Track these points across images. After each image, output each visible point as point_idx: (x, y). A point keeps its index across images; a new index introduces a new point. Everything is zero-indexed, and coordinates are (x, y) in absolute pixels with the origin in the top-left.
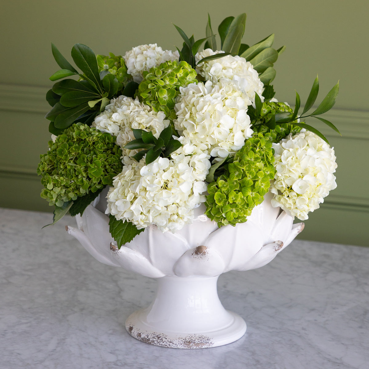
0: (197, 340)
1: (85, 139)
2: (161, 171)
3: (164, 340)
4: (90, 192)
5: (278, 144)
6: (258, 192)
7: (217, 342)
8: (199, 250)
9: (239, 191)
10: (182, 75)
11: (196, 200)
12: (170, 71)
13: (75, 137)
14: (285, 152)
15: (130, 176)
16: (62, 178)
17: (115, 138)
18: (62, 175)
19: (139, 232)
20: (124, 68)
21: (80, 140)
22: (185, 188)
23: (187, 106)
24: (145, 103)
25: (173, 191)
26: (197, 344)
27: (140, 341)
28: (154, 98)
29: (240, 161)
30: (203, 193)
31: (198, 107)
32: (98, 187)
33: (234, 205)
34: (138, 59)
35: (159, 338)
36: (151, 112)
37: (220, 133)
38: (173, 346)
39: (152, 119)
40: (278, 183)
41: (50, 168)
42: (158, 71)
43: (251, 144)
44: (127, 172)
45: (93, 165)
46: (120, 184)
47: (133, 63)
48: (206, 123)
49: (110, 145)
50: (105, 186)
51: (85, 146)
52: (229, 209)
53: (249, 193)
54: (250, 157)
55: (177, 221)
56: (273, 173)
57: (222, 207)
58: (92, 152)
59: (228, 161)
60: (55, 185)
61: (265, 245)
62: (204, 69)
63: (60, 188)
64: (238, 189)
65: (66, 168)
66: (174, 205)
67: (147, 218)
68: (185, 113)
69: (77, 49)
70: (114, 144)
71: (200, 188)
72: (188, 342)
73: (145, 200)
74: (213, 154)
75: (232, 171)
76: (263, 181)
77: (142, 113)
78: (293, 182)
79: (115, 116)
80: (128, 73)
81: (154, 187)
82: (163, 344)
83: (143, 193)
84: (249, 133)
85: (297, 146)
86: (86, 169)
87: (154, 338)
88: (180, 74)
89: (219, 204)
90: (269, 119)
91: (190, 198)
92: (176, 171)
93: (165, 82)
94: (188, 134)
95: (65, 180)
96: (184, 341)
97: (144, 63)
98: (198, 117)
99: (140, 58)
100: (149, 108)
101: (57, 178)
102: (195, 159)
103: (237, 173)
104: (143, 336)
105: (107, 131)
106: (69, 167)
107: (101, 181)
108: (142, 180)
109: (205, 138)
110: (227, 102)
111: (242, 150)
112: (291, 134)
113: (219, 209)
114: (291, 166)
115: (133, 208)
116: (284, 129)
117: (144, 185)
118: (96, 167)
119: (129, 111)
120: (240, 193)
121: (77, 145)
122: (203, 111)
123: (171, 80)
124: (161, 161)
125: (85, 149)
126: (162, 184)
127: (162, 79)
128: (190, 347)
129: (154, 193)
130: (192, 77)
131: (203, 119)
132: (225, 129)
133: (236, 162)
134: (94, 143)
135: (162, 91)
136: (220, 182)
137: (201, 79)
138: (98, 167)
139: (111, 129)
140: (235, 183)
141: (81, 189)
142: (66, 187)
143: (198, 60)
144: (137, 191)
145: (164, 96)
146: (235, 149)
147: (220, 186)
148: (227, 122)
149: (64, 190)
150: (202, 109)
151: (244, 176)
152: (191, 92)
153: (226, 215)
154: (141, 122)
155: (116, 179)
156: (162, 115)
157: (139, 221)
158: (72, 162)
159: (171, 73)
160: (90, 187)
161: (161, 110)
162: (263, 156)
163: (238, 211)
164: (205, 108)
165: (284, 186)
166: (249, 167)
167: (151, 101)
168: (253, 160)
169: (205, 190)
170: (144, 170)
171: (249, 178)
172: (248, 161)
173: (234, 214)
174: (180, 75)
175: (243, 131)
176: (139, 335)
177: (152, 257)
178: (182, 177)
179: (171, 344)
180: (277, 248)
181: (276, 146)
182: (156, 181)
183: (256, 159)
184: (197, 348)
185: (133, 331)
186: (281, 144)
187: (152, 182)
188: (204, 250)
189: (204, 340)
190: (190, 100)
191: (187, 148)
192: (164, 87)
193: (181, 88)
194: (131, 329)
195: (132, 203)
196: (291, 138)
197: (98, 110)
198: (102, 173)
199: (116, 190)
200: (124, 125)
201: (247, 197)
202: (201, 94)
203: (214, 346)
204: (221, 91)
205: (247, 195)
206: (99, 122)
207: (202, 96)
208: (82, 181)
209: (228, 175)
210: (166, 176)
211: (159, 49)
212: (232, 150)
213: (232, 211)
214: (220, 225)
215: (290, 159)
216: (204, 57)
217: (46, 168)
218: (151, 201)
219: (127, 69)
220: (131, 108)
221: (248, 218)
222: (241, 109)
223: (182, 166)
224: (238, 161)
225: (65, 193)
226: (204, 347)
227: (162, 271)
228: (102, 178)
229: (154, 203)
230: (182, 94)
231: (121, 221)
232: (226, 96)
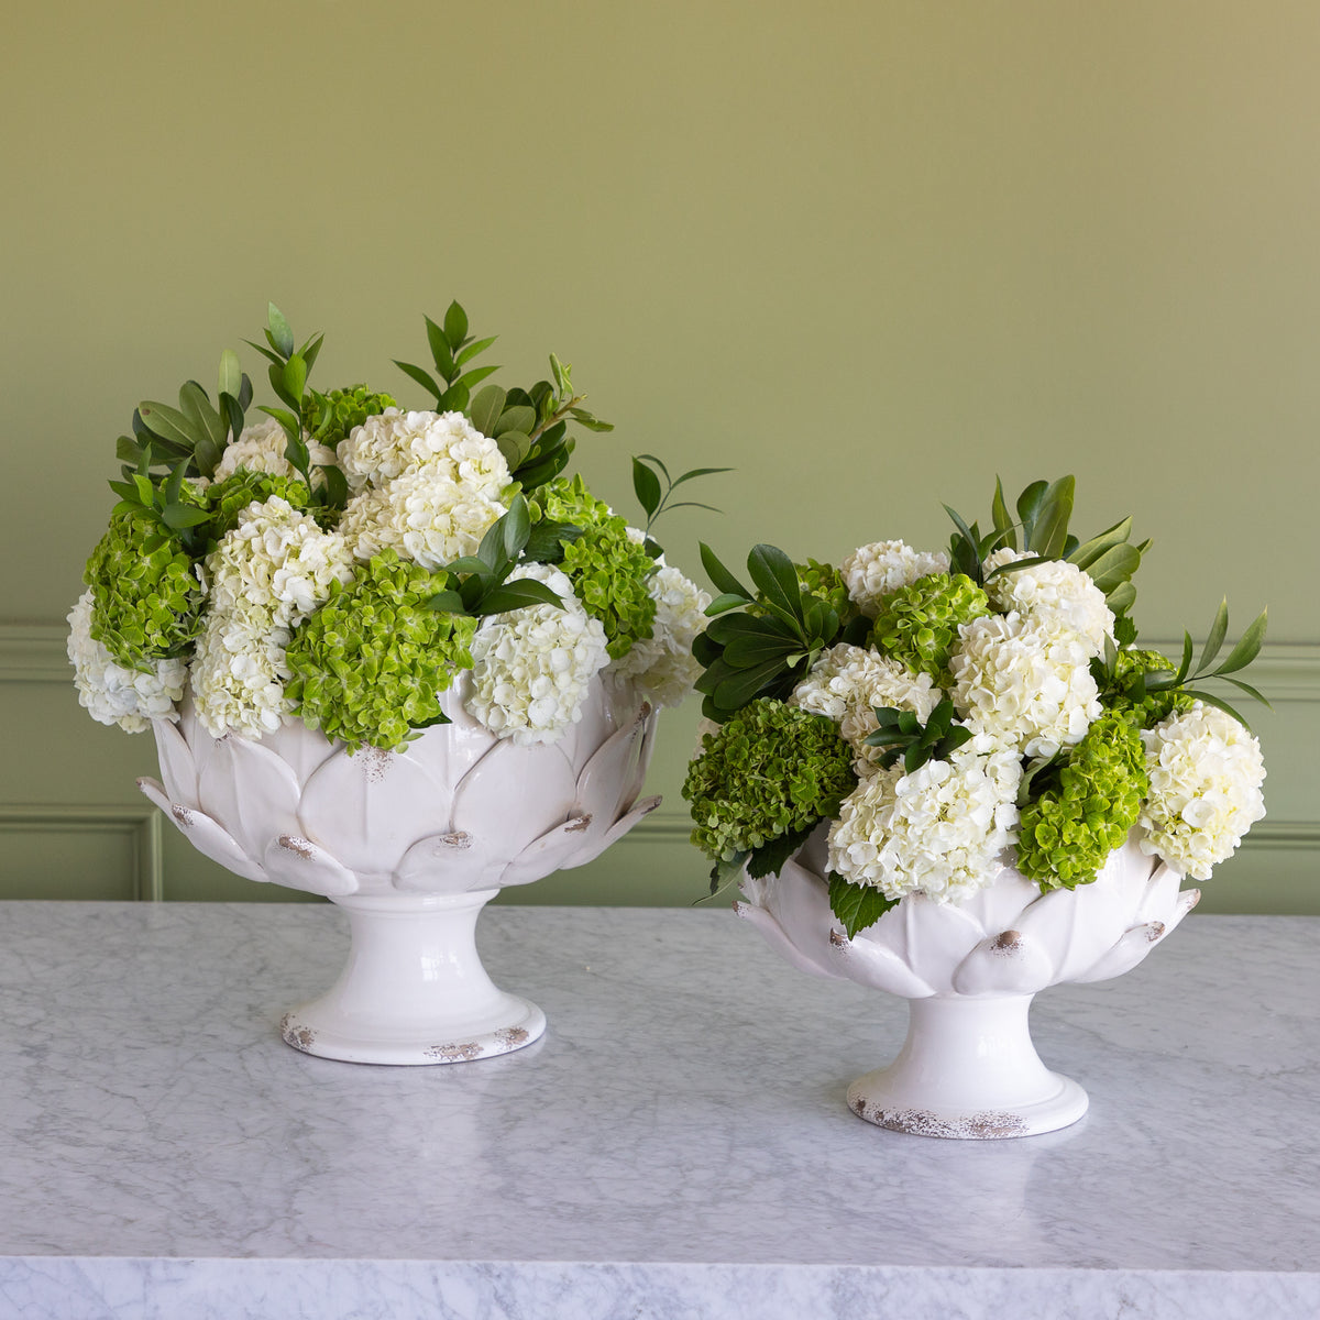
0: (996, 1122)
1: (781, 729)
2: (935, 787)
3: (931, 1122)
4: (792, 830)
5: (1153, 731)
6: (1118, 823)
7: (1035, 1127)
8: (1005, 940)
9: (1081, 821)
10: (960, 601)
11: (1001, 839)
12: (937, 593)
13: (760, 724)
14: (1167, 746)
15: (874, 797)
16: (736, 805)
17: (838, 725)
18: (737, 799)
19: (889, 905)
20: (841, 589)
21: (770, 731)
22: (980, 818)
23: (974, 660)
24: (892, 657)
25: (957, 824)
26: (997, 1130)
27: (883, 1127)
28: (909, 647)
29: (1082, 763)
30: (1013, 827)
31: (998, 663)
32: (809, 820)
33: (1073, 847)
34: (870, 572)
35: (920, 1119)
36: (905, 675)
37: (1041, 711)
38: (950, 1134)
39: (909, 688)
40: (1155, 807)
41: (709, 787)
42: (915, 596)
43: (1101, 732)
44: (869, 790)
45: (800, 777)
46: (854, 812)
47: (861, 579)
48: (1014, 691)
49: (830, 739)
50: (820, 819)
51: (781, 743)
52: (1064, 855)
53: (1101, 825)
54: (1102, 755)
55: (964, 882)
56: (1145, 785)
57: (1050, 853)
58: (796, 754)
59: (1058, 765)
60: (721, 819)
61: (1128, 931)
62: (1000, 588)
63: (731, 825)
64: (1079, 817)
65: (744, 784)
66: (960, 851)
67: (909, 878)
68: (971, 675)
69: (759, 555)
70: (837, 737)
71: (1007, 816)
72: (979, 1127)
73: (905, 843)
74: (1028, 752)
75: (1067, 783)
76: (1127, 801)
77: (889, 676)
78: (1183, 804)
79: (837, 684)
80: (850, 599)
81: (923, 815)
82: (930, 1130)
83: (901, 829)
84: (1096, 709)
85: (1186, 735)
86: (786, 787)
87: (910, 1119)
88: (957, 599)
89: (1045, 847)
90: (1130, 686)
91: (991, 835)
92: (962, 786)
93: (928, 615)
94: (980, 714)
95: (741, 809)
96: (971, 1124)
97: (883, 579)
98: (998, 682)
99: (872, 568)
100: (900, 667)
101: (726, 804)
102: (996, 761)
103: (1078, 786)
104: (887, 1117)
105: (823, 713)
106: (751, 784)
107: (814, 808)
108: (899, 803)
109: (1013, 722)
110: (1052, 652)
111: (1085, 741)
112: (1174, 712)
113: (1043, 856)
114: (1179, 773)
115: (881, 858)
116: (1160, 703)
117: (903, 813)
118: (805, 781)
119: (862, 674)
120: (1084, 826)
121: (766, 740)
122: (1009, 669)
123: (941, 611)
124: (933, 767)
125: (781, 748)
126: (937, 811)
127: (922, 610)
128: (984, 1135)
129: (923, 827)
130: (979, 605)
131: (1007, 686)
132: (1049, 703)
133: (1075, 766)
134: (797, 736)
135: (924, 633)
136: (1045, 804)
137: (997, 608)
138: (810, 782)
139: (830, 709)
140: (1074, 806)
141: (775, 826)
142: (742, 822)
143: (988, 570)
144: (890, 825)
145: (929, 643)
146: (1071, 740)
147: (1044, 812)
148: (1053, 688)
149: (739, 828)
150: (1006, 664)
151: (1091, 791)
152: (981, 634)
153: (1057, 868)
154: (888, 693)
155: (847, 803)
156: (925, 679)
157: (891, 884)
158: (756, 772)
159: (940, 597)
160: (793, 821)
161: (924, 671)
162: (1125, 753)
163: (1080, 859)
164: (1014, 664)
165: (1166, 813)
166: (1100, 774)
167: (902, 654)
168: (1107, 761)
169: (1015, 821)
170: (902, 785)
171: (1101, 796)
172: (1099, 763)
173: (1073, 866)
174: (957, 601)
175: (1084, 707)
176: (881, 1115)
177: (913, 956)
178: (974, 796)
179: (946, 1130)
180: (1152, 936)
181: (1148, 735)
182: (926, 805)
183: (1114, 759)
184: (998, 1137)
185: (865, 1109)
186: (1157, 731)
187: (918, 806)
188: (1017, 939)
189: (1010, 1121)
190: (982, 648)
191: (980, 742)
192: (928, 625)
193: (960, 626)
194: (861, 1105)
195: (879, 848)
196: (1176, 721)
197: (802, 672)
198: (817, 793)
199: (847, 825)
200: (853, 699)
201: (1097, 833)
202: (1000, 638)
203: (1029, 1133)
204: (1039, 629)
205: (1097, 829)
206: (805, 695)
207: (1003, 640)
208: (778, 810)
209: (1060, 791)
210: (944, 795)
211: (907, 551)
212: (1065, 744)
213: (1069, 859)
214: (1046, 889)
215: (1176, 760)
216: (1000, 565)
217: (703, 787)
218: (916, 844)
219: (847, 590)
220: (866, 667)
221: (1099, 873)
222: (1079, 665)
223: (973, 776)
224: (1078, 764)
225: (741, 834)
226: (1009, 1135)
227: (931, 984)
228: (816, 801)
229: (922, 847)
230: (964, 638)
231: (856, 885)
232: (1049, 641)
